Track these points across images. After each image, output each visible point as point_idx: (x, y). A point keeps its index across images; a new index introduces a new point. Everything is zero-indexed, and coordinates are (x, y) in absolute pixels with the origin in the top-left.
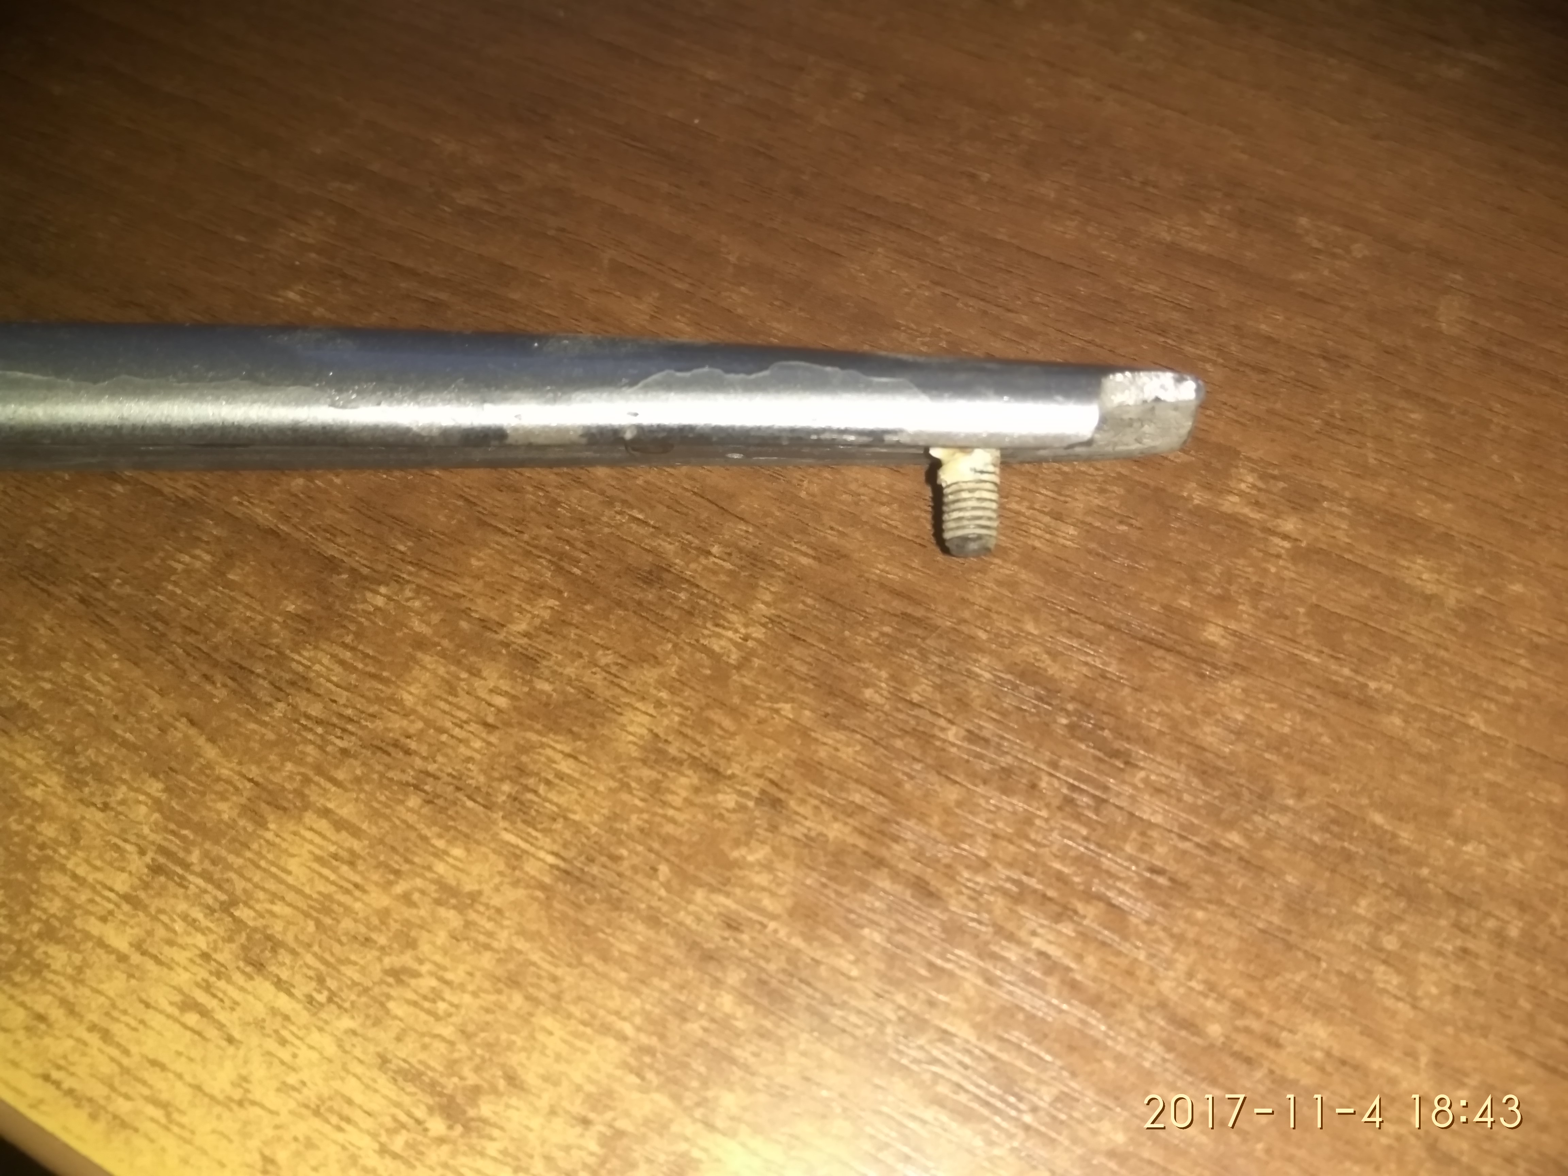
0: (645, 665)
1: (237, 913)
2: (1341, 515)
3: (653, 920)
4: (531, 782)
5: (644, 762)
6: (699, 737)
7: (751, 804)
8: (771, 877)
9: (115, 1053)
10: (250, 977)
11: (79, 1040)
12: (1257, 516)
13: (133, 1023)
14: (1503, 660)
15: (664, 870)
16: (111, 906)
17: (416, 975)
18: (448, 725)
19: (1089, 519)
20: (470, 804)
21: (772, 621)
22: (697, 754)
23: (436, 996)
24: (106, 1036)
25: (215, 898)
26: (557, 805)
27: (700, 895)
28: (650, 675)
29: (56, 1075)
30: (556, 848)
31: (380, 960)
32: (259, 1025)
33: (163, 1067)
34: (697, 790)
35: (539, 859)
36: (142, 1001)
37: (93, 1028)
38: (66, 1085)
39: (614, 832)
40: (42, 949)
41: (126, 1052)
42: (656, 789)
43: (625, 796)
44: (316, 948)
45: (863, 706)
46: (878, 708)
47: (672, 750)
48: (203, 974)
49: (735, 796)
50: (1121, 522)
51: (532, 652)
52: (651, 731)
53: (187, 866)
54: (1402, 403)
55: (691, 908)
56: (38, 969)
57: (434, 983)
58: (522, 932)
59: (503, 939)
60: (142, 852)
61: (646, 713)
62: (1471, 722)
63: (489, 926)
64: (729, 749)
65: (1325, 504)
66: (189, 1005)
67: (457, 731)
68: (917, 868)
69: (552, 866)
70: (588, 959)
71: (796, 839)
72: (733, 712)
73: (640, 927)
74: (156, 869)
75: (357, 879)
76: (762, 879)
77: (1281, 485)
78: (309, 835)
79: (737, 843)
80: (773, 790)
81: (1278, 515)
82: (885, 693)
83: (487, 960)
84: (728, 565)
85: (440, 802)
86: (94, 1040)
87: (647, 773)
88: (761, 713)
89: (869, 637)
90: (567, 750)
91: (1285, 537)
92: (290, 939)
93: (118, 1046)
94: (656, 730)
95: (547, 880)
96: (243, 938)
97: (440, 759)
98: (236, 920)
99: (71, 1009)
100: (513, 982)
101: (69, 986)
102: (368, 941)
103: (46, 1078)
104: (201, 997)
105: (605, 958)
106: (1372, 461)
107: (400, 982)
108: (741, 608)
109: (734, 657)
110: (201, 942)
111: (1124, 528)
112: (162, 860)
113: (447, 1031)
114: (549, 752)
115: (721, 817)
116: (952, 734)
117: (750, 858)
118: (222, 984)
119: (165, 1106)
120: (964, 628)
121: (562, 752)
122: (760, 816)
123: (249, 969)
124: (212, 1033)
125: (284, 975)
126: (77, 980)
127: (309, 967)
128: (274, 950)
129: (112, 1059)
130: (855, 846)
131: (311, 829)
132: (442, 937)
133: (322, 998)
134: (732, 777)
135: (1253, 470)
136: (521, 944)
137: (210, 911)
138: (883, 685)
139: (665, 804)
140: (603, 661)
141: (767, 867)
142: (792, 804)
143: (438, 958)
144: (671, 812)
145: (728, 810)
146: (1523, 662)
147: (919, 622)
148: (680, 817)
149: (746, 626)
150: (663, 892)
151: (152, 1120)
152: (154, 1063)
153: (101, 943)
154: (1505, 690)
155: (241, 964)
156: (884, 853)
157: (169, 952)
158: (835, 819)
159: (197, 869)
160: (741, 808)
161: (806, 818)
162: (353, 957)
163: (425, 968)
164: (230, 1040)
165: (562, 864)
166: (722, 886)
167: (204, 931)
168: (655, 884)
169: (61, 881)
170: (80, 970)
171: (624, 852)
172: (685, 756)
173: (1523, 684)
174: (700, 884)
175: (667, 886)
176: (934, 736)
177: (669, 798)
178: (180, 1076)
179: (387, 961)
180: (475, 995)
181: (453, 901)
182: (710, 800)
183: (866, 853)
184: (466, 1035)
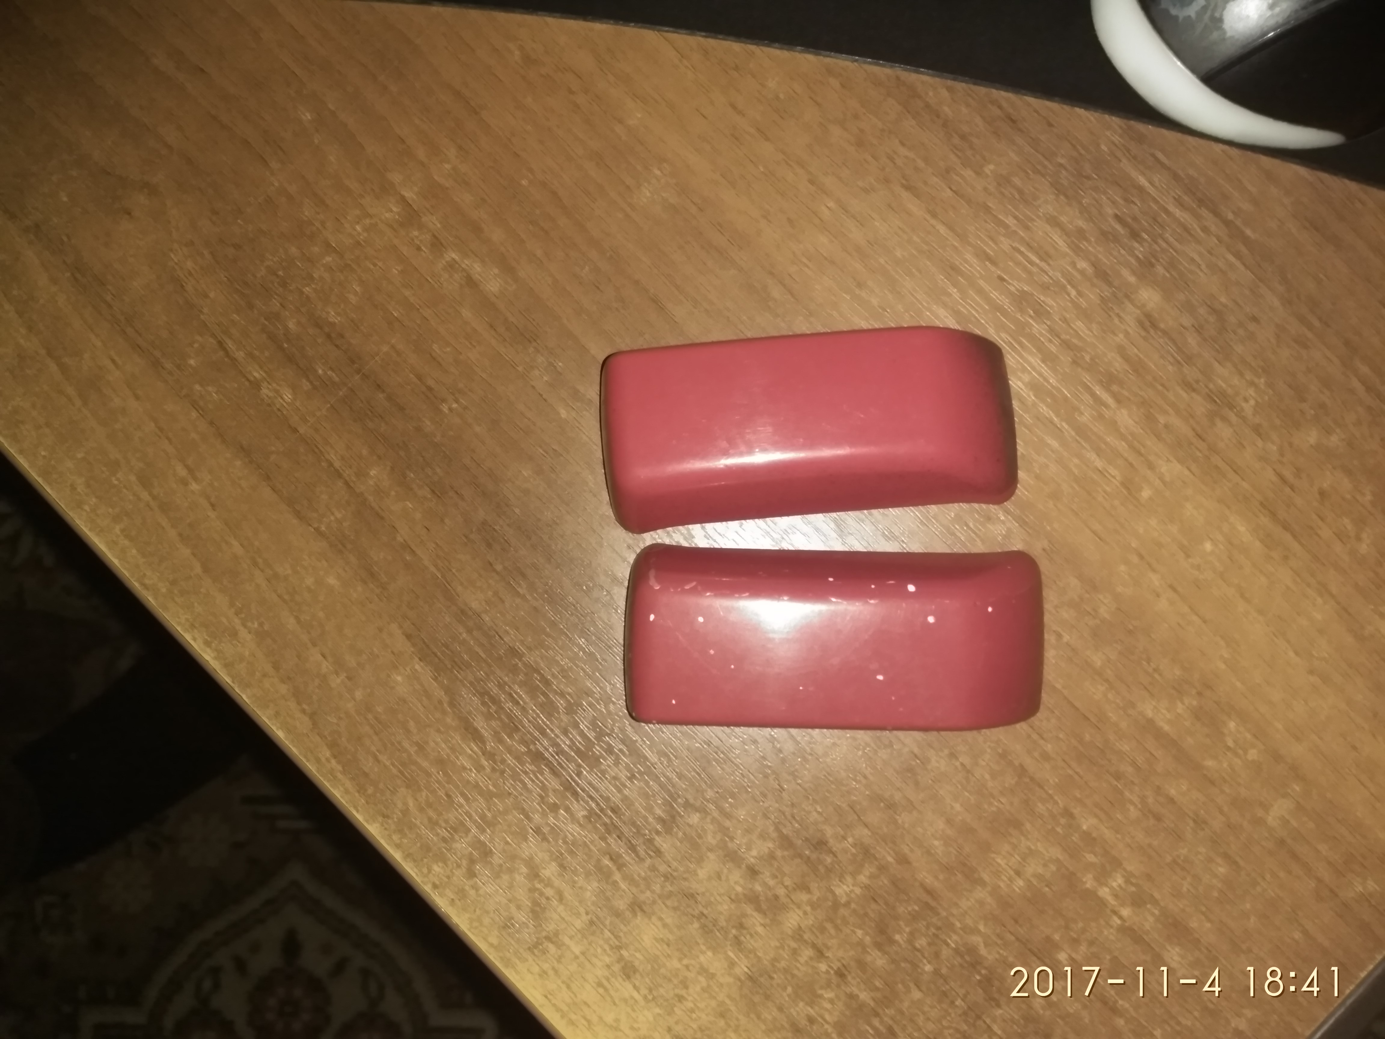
0: (804, 891)
1: (622, 952)
2: (1153, 914)
3: (780, 1009)
4: (745, 932)
5: (793, 938)
6: (818, 934)
7: (832, 972)
8: (832, 1006)
9: (572, 995)
10: (624, 980)
11: (558, 985)
12: (1113, 902)
13: (579, 985)
14: (1187, 1010)
15: (790, 989)
16: (573, 934)
17: (686, 1000)
18: (715, 894)
19: (1032, 879)
20: (718, 934)
21: (865, 887)
22: (815, 942)
23: (692, 1011)
24: (568, 987)
25: (614, 942)
26: (753, 946)
27: (801, 1004)
28: (804, 897)
29: (549, 996)
30: (749, 965)
31: (673, 989)
32: (625, 1001)
33: (589, 1006)
34: (811, 958)
35: (741, 968)
36: (583, 977)
37: (563, 982)
38: (553, 1002)
39: (773, 966)
40: (547, 944)
41: (576, 996)
42: (795, 952)
43: (781, 951)
44: (650, 976)
45: (892, 941)
46: (900, 946)
47: (806, 937)
48: (606, 973)
49: (827, 967)
50: (1047, 886)
51: (757, 868)
52: (799, 924)
53: (605, 926)
54: (1219, 860)
55: (797, 1009)
56: (544, 952)
57: (692, 1005)
58: (729, 997)
59: (721, 997)
60: (587, 914)
61: (799, 915)
62: (1155, 1033)
63: (717, 990)
64: (830, 944)
65: (1149, 906)
66: (600, 984)
67: (718, 898)
68: (891, 1022)
69: (746, 972)
70: (752, 1016)
71: (846, 993)
72: (836, 927)
73: (775, 1010)
74: (592, 923)
75: (669, 952)
76: (828, 1006)
77: (1133, 889)
78: (652, 926)
79: (822, 988)
80: (843, 969)
81: (1123, 905)
82: (905, 939)
83: (713, 1003)
84: (854, 851)
85: (706, 929)
86: (564, 986)
87: (794, 945)
88: (848, 931)
89: (907, 909)
90: (762, 922)
91: (1121, 918)
92: (641, 970)
93: (573, 993)
94: (801, 925)
95: (743, 978)
96: (623, 964)
97: (709, 909)
98: (621, 955)
99: (556, 971)
100: (722, 1015)
101: (555, 962)
102: (670, 980)
103: (546, 997)
104: (605, 983)
105: (759, 1017)
106: (1185, 889)
107: (680, 1001)
108: (854, 875)
109: (843, 900)
110: (607, 960)
111: (1047, 889)
112: (595, 919)
113: (695, 1026)
114: (755, 921)
115: (818, 974)
116: (928, 968)
117: (826, 996)
118: (613, 980)
119: (589, 1021)
120: (951, 919)
121: (759, 922)
122: (835, 979)
123: (624, 977)
124: (608, 998)
125: (637, 984)
126: (559, 961)
127: (647, 983)
128: (634, 973)
129: (571, 997)
130: (869, 1004)
131: (654, 924)
132: (698, 988)
133: (650, 997)
134: (828, 957)
135: (1123, 876)
136: (728, 1001)
137: (612, 948)
138: (905, 935)
139: (797, 961)
140: (786, 884)
141: (831, 1001)
142: (849, 978)
143: (696, 996)
144: (798, 965)
145: (822, 972)
146: (1196, 1014)
147: (932, 909)
148: (802, 969)
149: (853, 885)
150: (787, 999)
151: (584, 1025)
152: (585, 1003)
153: (568, 947)
154: (1179, 1023)
155: (622, 974)
156: (880, 1011)
157: (594, 960)
158: (865, 990)
159: (608, 928)
160: (827, 972)
161: (853, 986)
162: (664, 985)
163: (690, 998)
164: (615, 1004)
165: (750, 973)
166: (811, 1004)
167: (609, 956)
168: (785, 994)
169: (555, 916)
170: (560, 957)
171: (775, 976)
172: (810, 941)
173: (1189, 1023)
174: (802, 1000)
175: (789, 996)
176: (919, 967)
177: (799, 958)
178: (595, 1012)
179: (677, 991)
180: (707, 1015)
181: (705, 974)
182: (816, 965)
183: (873, 1009)
184: (701, 1029)
